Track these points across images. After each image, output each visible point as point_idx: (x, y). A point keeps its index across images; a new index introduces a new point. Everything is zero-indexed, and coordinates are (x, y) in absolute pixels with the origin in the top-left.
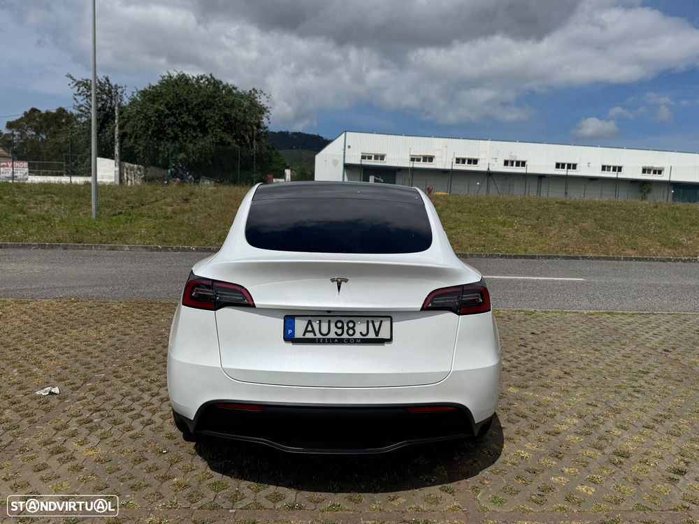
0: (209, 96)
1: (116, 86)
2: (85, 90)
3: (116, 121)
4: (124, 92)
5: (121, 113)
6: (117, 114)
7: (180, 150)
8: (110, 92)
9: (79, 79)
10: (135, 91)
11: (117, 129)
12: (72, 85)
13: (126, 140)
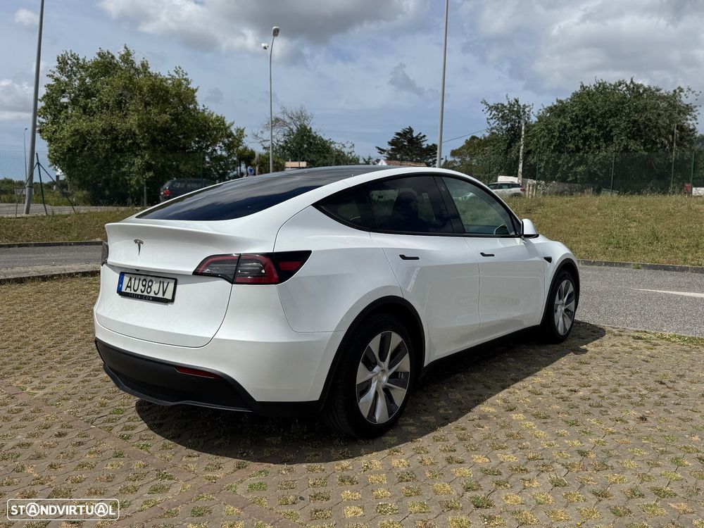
0: (617, 103)
1: (524, 106)
2: (496, 113)
3: (522, 139)
4: (532, 111)
5: (526, 132)
6: (523, 133)
7: (580, 163)
8: (518, 112)
9: (491, 104)
10: (542, 108)
11: (522, 147)
12: (485, 110)
13: (530, 158)
